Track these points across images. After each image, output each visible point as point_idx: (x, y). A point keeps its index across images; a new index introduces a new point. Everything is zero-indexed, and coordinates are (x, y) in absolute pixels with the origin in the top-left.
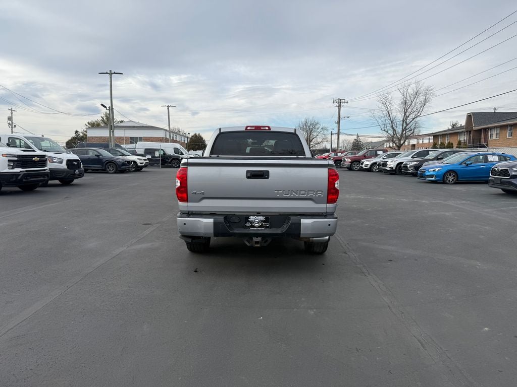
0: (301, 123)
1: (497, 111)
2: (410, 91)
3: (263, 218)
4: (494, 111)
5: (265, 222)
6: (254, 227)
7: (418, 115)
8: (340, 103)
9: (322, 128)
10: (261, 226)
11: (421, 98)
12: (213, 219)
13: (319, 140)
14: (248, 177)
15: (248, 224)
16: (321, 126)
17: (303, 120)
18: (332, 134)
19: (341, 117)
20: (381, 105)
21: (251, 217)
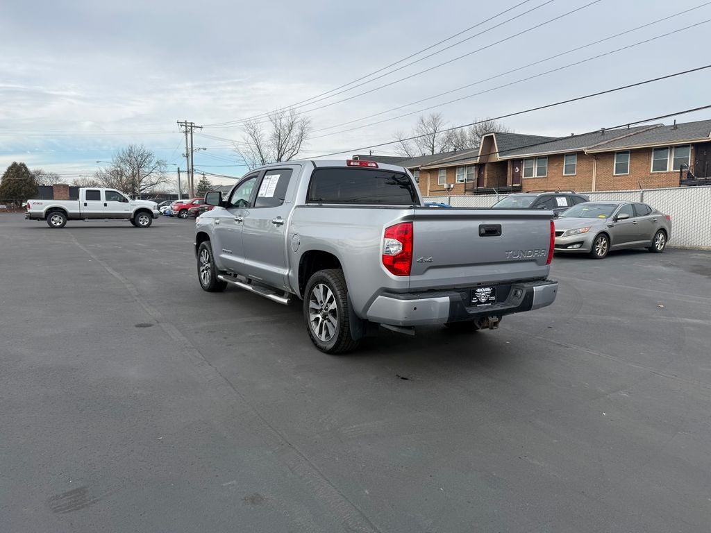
0: (121, 153)
1: (373, 154)
2: (284, 121)
3: (490, 290)
4: (369, 154)
5: (491, 295)
6: (482, 303)
7: (294, 153)
8: (189, 128)
9: (158, 163)
10: (488, 301)
11: (296, 131)
12: (448, 298)
13: (154, 180)
14: (481, 235)
15: (474, 301)
16: (155, 160)
17: (126, 148)
18: (179, 172)
19: (194, 149)
20: (247, 135)
21: (479, 290)
